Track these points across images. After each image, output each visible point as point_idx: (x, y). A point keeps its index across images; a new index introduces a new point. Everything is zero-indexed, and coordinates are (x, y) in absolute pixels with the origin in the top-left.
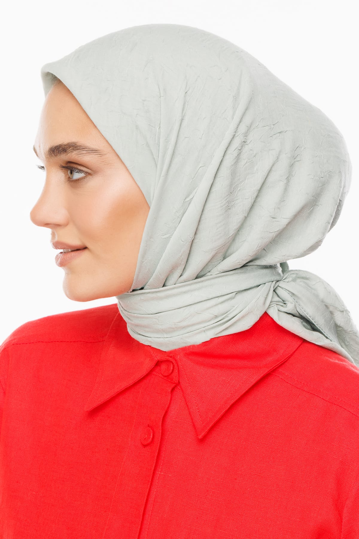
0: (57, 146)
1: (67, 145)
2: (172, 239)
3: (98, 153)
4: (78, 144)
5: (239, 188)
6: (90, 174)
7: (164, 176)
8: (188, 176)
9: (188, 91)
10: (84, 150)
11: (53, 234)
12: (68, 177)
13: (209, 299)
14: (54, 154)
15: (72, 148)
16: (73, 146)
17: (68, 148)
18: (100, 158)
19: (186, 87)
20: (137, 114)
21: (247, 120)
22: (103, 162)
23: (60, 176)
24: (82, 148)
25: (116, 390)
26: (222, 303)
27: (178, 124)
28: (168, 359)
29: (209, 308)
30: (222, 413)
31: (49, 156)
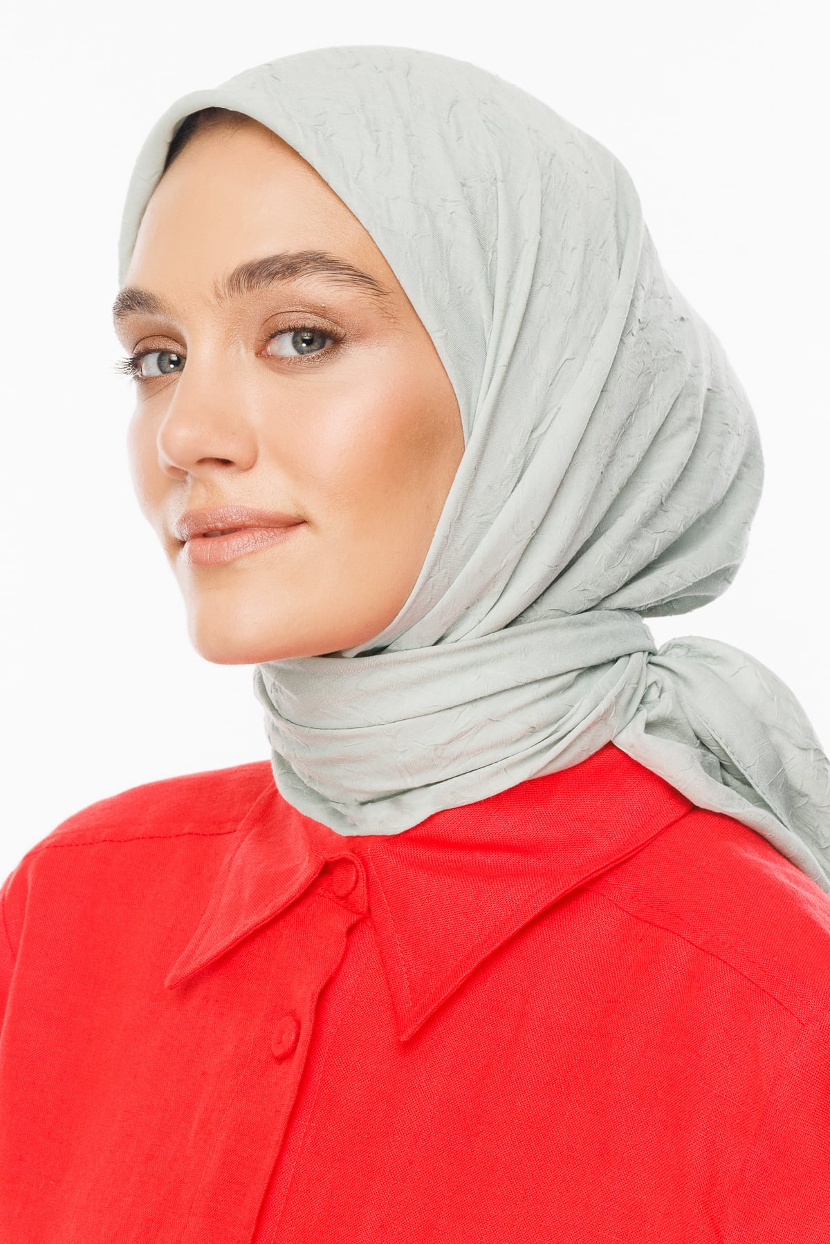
0: (267, 261)
2: (492, 527)
4: (329, 257)
5: (623, 430)
8: (542, 377)
10: (343, 272)
13: (519, 687)
14: (250, 282)
16: (314, 260)
17: (302, 264)
22: (382, 309)
25: (233, 936)
26: (547, 696)
27: (535, 248)
28: (346, 856)
29: (520, 708)
30: (458, 982)
31: (229, 290)
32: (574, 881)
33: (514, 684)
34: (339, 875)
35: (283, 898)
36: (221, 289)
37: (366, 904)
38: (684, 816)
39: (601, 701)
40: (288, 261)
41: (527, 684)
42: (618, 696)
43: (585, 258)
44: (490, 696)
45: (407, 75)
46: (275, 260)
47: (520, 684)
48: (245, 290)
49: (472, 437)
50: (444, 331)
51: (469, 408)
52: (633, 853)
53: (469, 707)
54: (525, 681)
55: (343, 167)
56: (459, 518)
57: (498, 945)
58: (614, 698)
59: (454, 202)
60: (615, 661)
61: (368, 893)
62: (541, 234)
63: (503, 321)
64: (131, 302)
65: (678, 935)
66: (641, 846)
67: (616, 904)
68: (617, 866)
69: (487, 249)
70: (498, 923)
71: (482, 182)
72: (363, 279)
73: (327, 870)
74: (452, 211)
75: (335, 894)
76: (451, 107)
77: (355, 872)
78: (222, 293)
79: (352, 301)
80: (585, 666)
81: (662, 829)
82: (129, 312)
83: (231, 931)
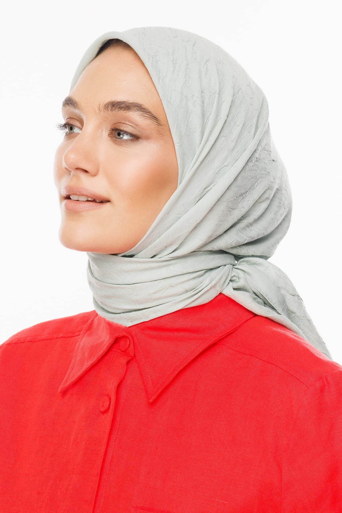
2: (180, 219)
3: (157, 121)
4: (143, 107)
5: (242, 197)
8: (214, 169)
13: (182, 274)
14: (112, 108)
15: (136, 108)
16: (138, 107)
17: (133, 107)
18: (157, 126)
24: (146, 112)
25: (83, 369)
26: (193, 279)
27: (223, 122)
28: (125, 335)
29: (182, 283)
30: (171, 379)
31: (104, 109)
32: (213, 340)
33: (181, 273)
34: (122, 343)
35: (101, 353)
36: (101, 107)
37: (133, 353)
38: (252, 318)
39: (213, 281)
40: (128, 104)
41: (185, 274)
42: (220, 279)
43: (242, 130)
44: (171, 277)
45: (193, 46)
46: (124, 102)
47: (183, 273)
48: (109, 111)
49: (181, 185)
50: (180, 144)
51: (182, 174)
52: (234, 330)
53: (163, 280)
54: (185, 272)
55: (159, 74)
56: (168, 213)
57: (186, 364)
58: (218, 279)
59: (197, 97)
60: (219, 267)
61: (134, 349)
62: (227, 117)
63: (204, 145)
64: (69, 102)
65: (256, 357)
66: (237, 327)
67: (230, 348)
68: (229, 335)
69: (205, 118)
70: (185, 357)
71: (210, 92)
72: (154, 118)
73: (117, 341)
74: (195, 100)
75: (120, 350)
76: (206, 62)
77: (128, 341)
78: (101, 109)
79: (148, 125)
80: (208, 268)
81: (245, 321)
82: (67, 106)
83: (82, 368)
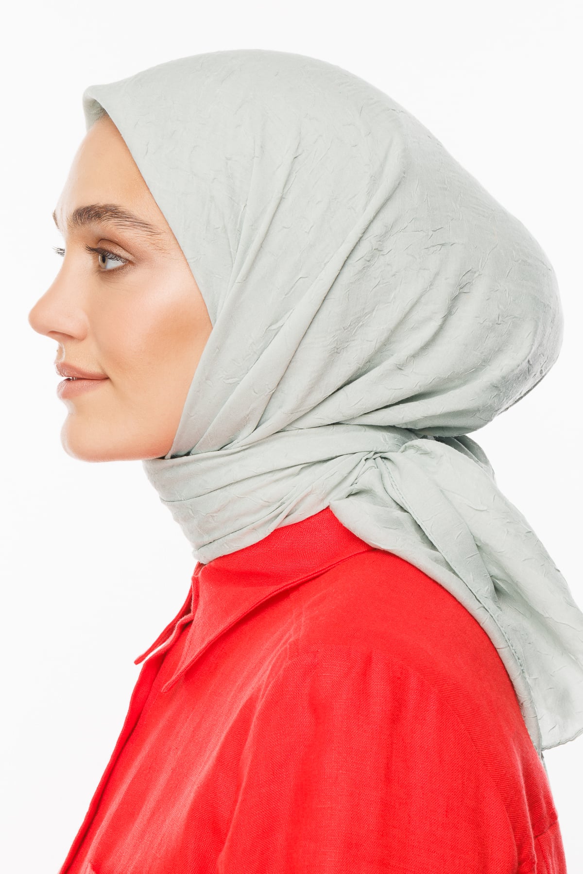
0: (88, 208)
1: (103, 207)
2: (239, 386)
4: (121, 209)
5: (361, 323)
6: (130, 262)
7: (239, 283)
8: (278, 289)
9: (300, 155)
10: (127, 219)
11: (60, 351)
12: (97, 264)
14: (81, 220)
15: (110, 213)
16: (111, 211)
17: (105, 213)
19: (298, 148)
20: (215, 178)
21: (388, 216)
22: (154, 244)
23: (86, 261)
24: (126, 217)
27: (273, 204)
31: (74, 223)
36: (70, 221)
43: (328, 208)
46: (92, 208)
48: (81, 225)
63: (245, 252)
71: (245, 157)
72: (141, 224)
78: (71, 224)
